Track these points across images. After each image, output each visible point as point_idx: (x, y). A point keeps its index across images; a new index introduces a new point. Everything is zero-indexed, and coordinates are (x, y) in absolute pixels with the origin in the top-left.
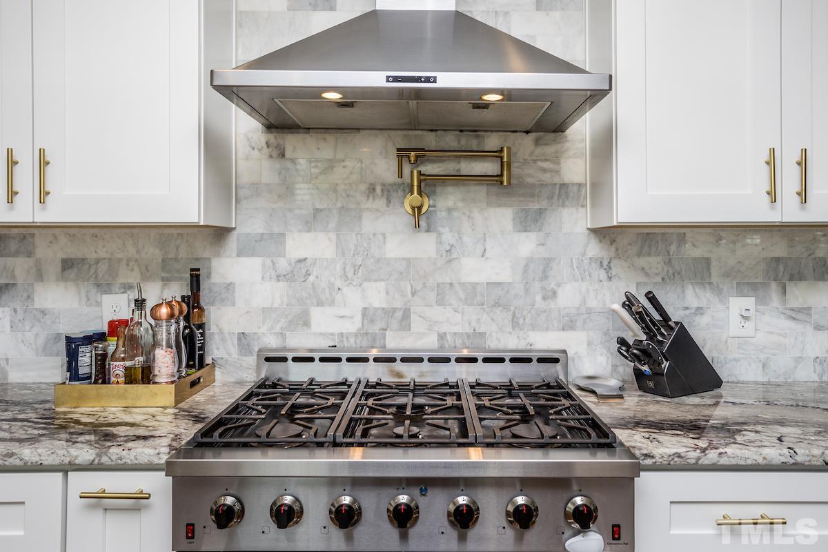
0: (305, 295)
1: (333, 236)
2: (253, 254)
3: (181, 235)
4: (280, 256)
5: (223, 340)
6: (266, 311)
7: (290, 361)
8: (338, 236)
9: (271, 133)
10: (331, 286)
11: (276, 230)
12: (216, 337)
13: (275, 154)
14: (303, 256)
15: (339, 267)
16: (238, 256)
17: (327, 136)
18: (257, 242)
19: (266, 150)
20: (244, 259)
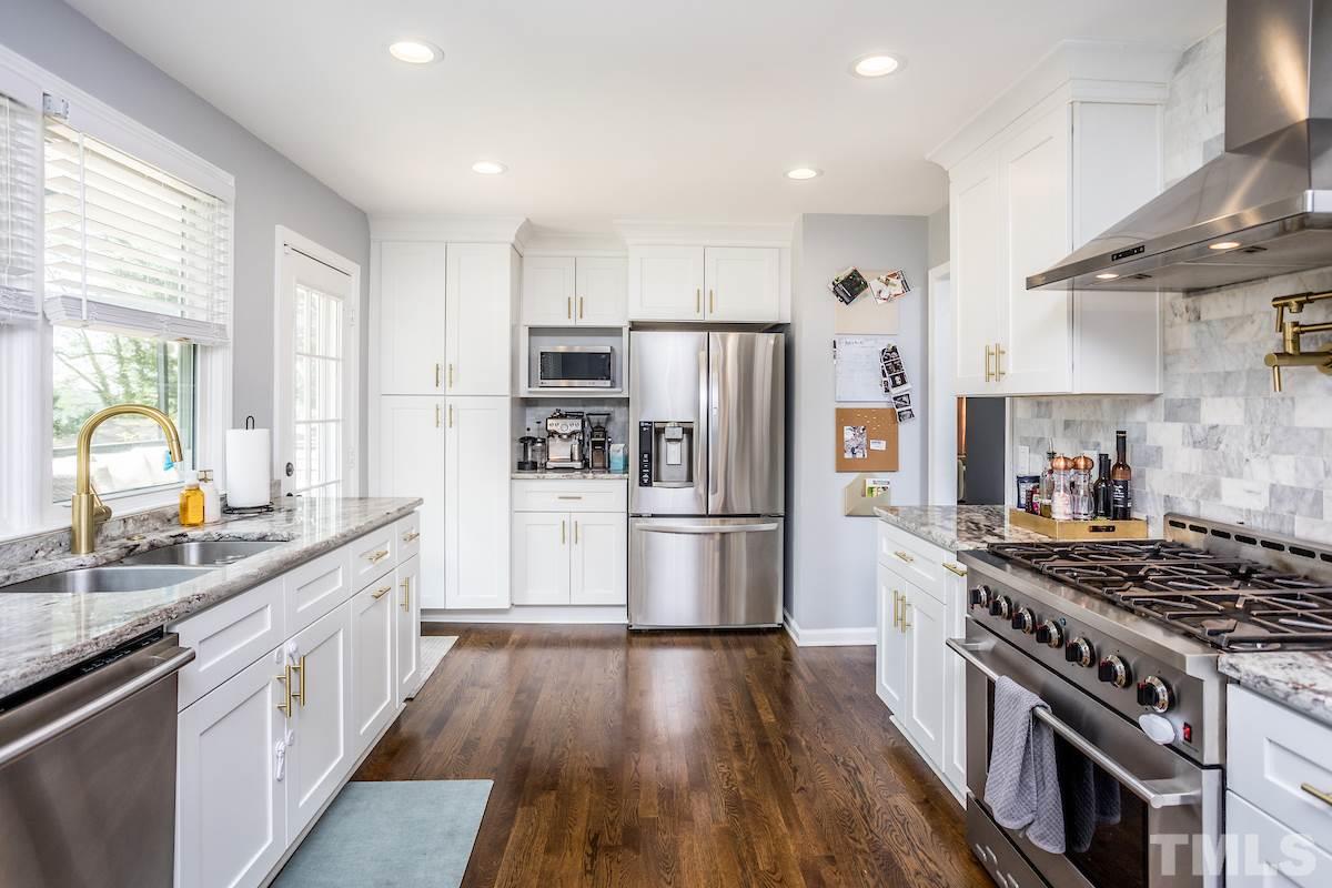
0: (1216, 464)
1: (1241, 401)
2: (1175, 420)
3: (1127, 401)
4: (1195, 422)
5: (1154, 500)
6: (1186, 476)
7: (1187, 528)
8: (1246, 403)
9: (1189, 297)
10: (1240, 454)
11: (1194, 395)
12: (1150, 496)
13: (1193, 318)
14: (1215, 423)
15: (1247, 436)
16: (1165, 420)
17: (1236, 291)
18: (1179, 407)
19: (1186, 316)
20: (1169, 424)
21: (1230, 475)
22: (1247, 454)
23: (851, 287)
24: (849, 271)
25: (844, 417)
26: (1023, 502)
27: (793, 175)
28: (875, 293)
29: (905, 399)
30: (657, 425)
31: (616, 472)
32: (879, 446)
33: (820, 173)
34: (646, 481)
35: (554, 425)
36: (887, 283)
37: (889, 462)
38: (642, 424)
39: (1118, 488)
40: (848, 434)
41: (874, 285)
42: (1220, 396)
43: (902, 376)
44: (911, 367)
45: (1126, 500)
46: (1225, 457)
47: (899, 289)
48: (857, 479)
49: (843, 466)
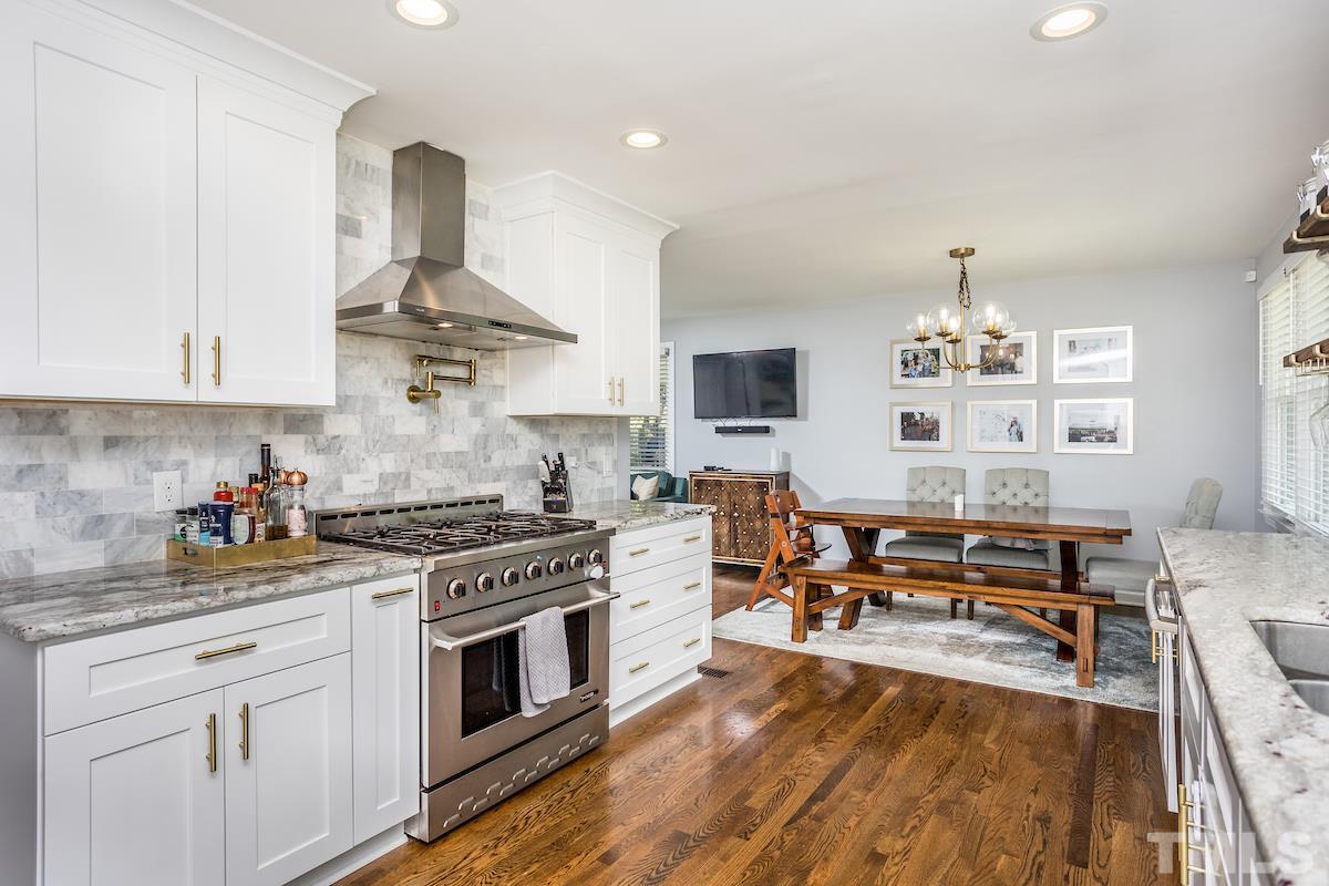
0: (338, 465)
4: (318, 434)
7: (339, 518)
8: (362, 418)
10: (357, 457)
14: (337, 434)
15: (363, 442)
18: (302, 421)
20: (289, 436)
21: (350, 472)
46: (345, 459)
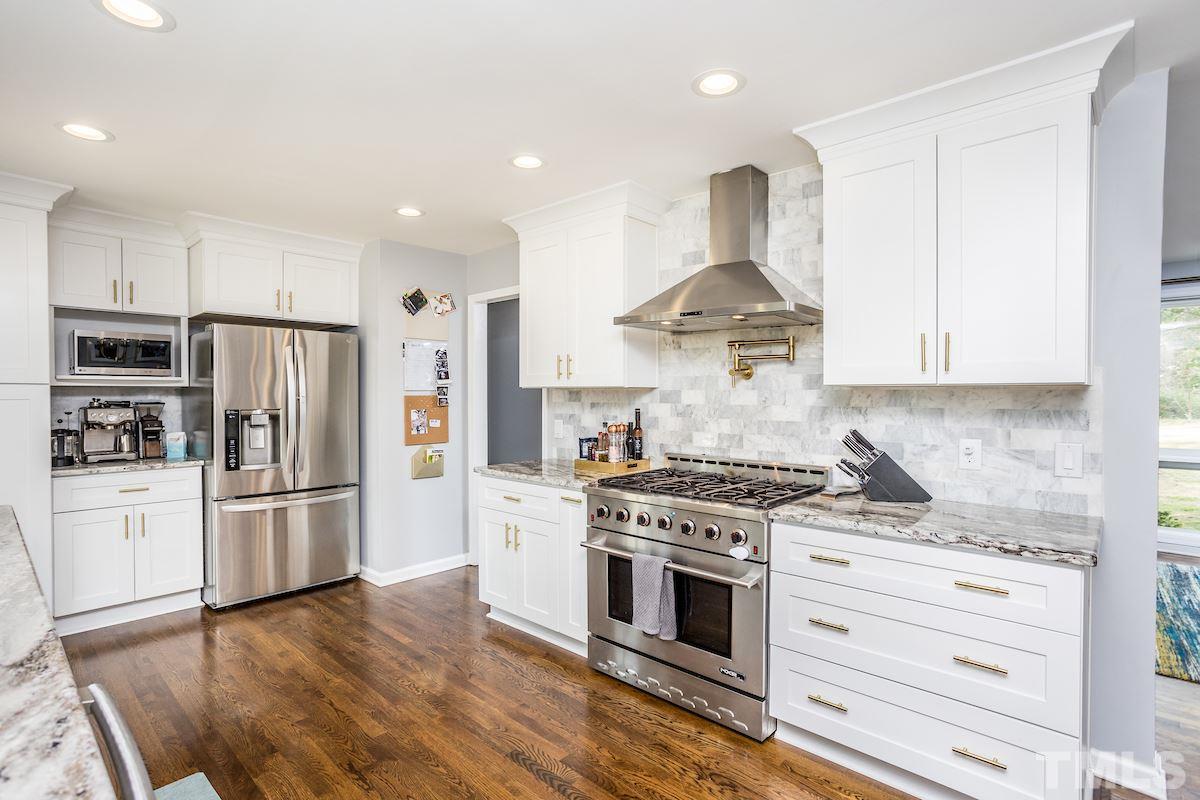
0: (690, 425)
1: (703, 391)
2: (667, 402)
4: (678, 403)
6: (673, 432)
7: (680, 460)
8: (706, 393)
10: (703, 420)
11: (678, 389)
13: (676, 347)
14: (689, 404)
15: (707, 410)
16: (660, 403)
18: (669, 395)
19: (672, 345)
20: (662, 404)
21: (697, 430)
22: (707, 419)
23: (416, 302)
24: (414, 290)
25: (411, 403)
26: (585, 454)
27: (401, 212)
28: (433, 308)
29: (445, 390)
30: (243, 413)
31: (175, 460)
32: (435, 424)
33: (423, 213)
34: (233, 466)
35: (94, 416)
36: (441, 301)
37: (442, 435)
38: (228, 412)
39: (638, 442)
40: (414, 416)
41: (432, 302)
42: (692, 389)
43: (447, 373)
44: (453, 366)
45: (641, 448)
46: (695, 421)
47: (448, 307)
48: (419, 451)
49: (410, 440)
